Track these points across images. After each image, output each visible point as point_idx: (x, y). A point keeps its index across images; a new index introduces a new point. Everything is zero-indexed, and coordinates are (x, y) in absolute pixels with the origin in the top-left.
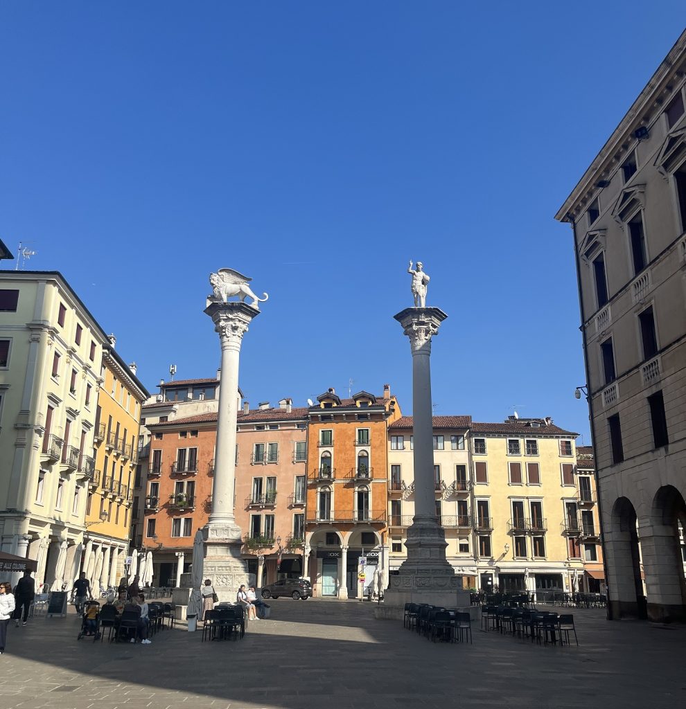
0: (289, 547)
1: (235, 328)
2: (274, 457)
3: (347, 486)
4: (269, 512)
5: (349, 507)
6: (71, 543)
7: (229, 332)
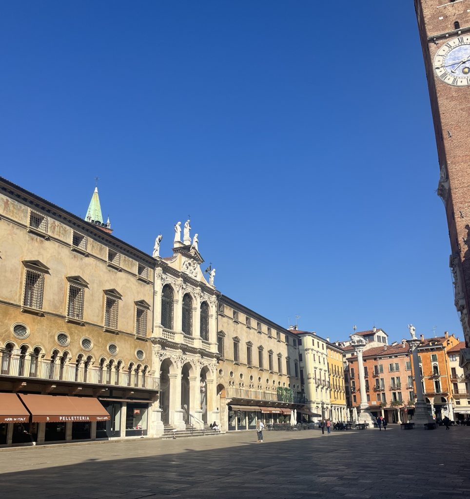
0: (409, 404)
1: (360, 351)
2: (397, 369)
3: (430, 379)
4: (399, 391)
5: (432, 388)
6: (327, 408)
7: (358, 352)
